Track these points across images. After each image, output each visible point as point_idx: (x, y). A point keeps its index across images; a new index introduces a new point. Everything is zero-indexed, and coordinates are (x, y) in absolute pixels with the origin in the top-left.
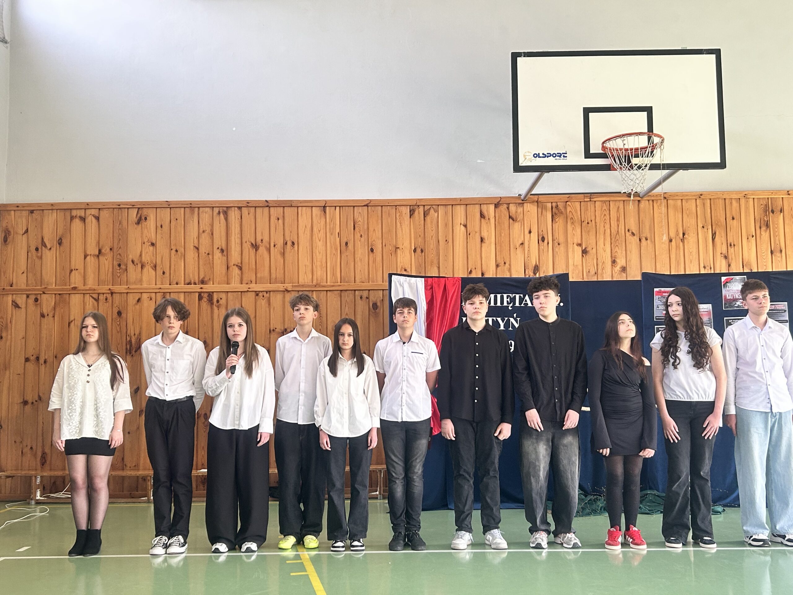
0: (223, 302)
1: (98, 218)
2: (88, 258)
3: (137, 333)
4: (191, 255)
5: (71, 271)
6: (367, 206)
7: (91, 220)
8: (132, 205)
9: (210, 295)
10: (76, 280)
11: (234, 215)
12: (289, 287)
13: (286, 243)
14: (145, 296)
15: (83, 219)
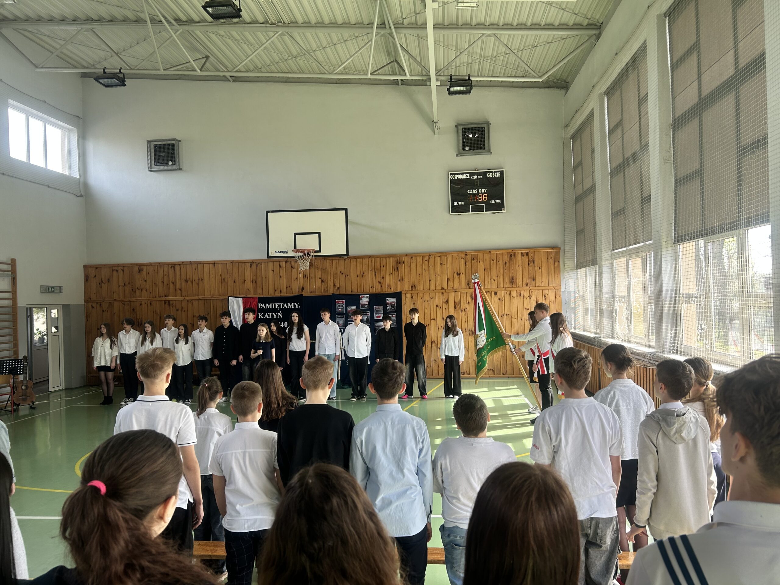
0: (174, 304)
1: (123, 270)
2: (120, 287)
3: (141, 317)
4: (160, 285)
5: (114, 292)
6: (232, 263)
7: (120, 271)
8: (137, 265)
9: (169, 301)
10: (115, 296)
11: (177, 268)
12: (200, 297)
13: (199, 279)
14: (143, 303)
15: (117, 271)
